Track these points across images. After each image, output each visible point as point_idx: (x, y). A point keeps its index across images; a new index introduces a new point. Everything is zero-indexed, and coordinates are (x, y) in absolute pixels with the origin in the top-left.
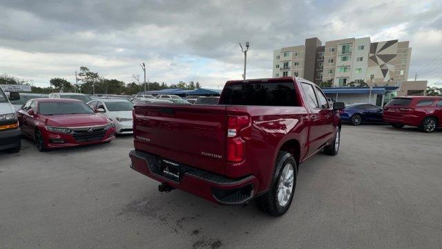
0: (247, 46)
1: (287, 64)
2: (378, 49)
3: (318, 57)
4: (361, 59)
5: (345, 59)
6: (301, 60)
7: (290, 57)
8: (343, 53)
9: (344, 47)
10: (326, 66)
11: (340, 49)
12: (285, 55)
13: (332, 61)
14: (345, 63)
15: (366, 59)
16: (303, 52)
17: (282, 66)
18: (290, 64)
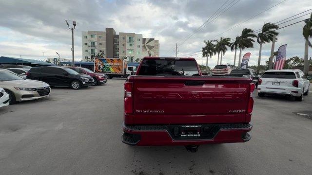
0: (75, 25)
1: (94, 43)
2: (146, 42)
3: (114, 41)
4: (139, 46)
5: (131, 45)
6: (104, 42)
7: (95, 38)
8: (130, 41)
9: (130, 38)
10: (121, 48)
11: (128, 38)
12: (92, 36)
13: (124, 45)
14: (131, 48)
15: (141, 46)
16: (105, 36)
17: (89, 44)
18: (96, 44)
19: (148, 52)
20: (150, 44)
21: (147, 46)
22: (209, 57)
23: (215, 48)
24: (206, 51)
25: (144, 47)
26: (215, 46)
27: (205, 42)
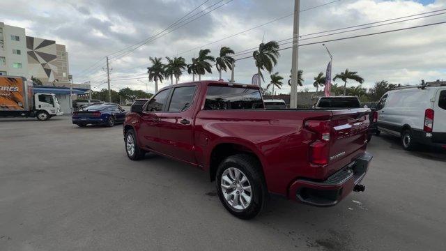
2: (36, 45)
4: (19, 52)
15: (24, 52)
19: (43, 65)
20: (44, 50)
21: (38, 53)
22: (159, 81)
23: (166, 69)
24: (153, 72)
25: (31, 54)
26: (165, 66)
27: (151, 59)
